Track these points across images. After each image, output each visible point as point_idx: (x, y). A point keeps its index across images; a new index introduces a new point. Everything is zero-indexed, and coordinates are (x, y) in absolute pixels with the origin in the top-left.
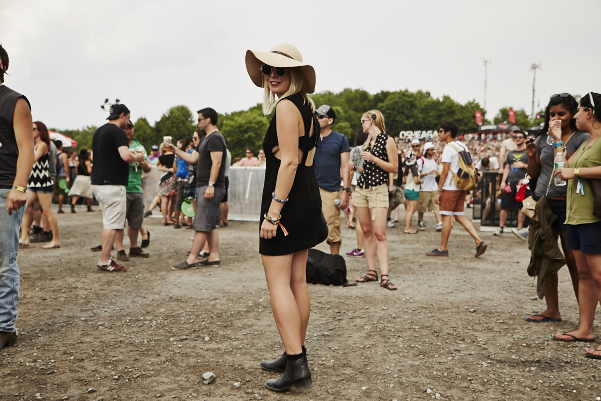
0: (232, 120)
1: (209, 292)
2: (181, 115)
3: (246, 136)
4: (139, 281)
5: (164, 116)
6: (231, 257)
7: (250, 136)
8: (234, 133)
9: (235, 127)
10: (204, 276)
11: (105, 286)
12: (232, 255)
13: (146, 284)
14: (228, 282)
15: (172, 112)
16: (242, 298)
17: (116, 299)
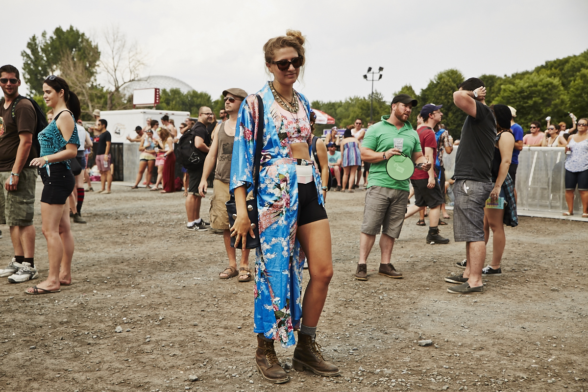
0: (514, 84)
1: (472, 333)
2: (450, 80)
3: (530, 102)
4: (382, 304)
5: (432, 82)
6: (507, 274)
7: (535, 102)
8: (515, 99)
9: (515, 92)
10: (468, 304)
11: (342, 307)
12: (508, 271)
13: (391, 309)
14: (501, 317)
15: (440, 77)
16: (520, 351)
17: (351, 330)
